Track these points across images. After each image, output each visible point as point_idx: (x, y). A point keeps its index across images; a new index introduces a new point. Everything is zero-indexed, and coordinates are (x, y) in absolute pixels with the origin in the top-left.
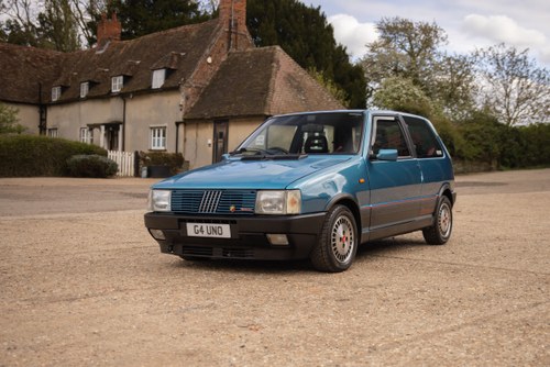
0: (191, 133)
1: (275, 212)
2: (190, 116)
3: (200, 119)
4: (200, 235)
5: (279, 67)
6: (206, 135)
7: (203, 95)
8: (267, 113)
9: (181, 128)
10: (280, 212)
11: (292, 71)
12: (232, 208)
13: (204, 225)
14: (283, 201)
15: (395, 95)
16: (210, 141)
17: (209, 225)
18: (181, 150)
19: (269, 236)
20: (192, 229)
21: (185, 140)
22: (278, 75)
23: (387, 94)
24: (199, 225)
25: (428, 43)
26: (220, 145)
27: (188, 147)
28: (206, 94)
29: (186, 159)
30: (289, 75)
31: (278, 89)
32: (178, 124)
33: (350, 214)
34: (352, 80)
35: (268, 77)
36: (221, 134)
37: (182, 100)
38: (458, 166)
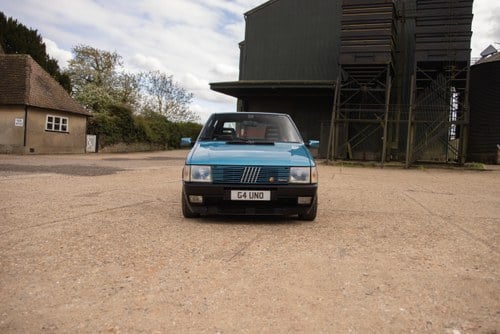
4: (243, 199)
5: (31, 70)
8: (27, 104)
12: (271, 179)
17: (251, 191)
19: (298, 198)
20: (235, 195)
22: (31, 77)
24: (243, 192)
25: (109, 65)
30: (39, 77)
35: (24, 77)
38: (147, 147)
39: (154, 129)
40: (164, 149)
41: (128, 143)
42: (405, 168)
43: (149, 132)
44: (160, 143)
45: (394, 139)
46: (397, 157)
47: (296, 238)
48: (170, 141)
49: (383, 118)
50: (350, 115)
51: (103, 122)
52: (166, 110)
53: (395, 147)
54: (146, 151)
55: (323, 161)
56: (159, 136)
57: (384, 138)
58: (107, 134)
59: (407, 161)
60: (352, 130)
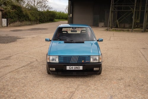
4: (71, 69)
12: (83, 61)
17: (75, 66)
20: (68, 68)
38: (29, 23)
39: (32, 15)
40: (37, 24)
41: (21, 22)
42: (142, 32)
43: (30, 16)
44: (35, 21)
45: (138, 18)
46: (139, 26)
47: (93, 88)
48: (40, 20)
49: (133, 9)
50: (119, 8)
51: (9, 13)
52: (37, 5)
53: (138, 22)
54: (29, 25)
55: (106, 28)
56: (35, 18)
57: (133, 17)
58: (12, 18)
59: (143, 28)
60: (119, 15)
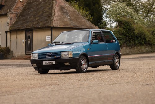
0: (14, 37)
1: (66, 57)
2: (13, 28)
3: (18, 30)
4: (47, 64)
5: (56, 2)
6: (21, 38)
7: (19, 18)
8: (52, 26)
9: (8, 34)
10: (67, 57)
11: (62, 4)
12: (55, 57)
13: (48, 62)
14: (68, 54)
15: (117, 12)
16: (24, 41)
17: (49, 61)
18: (8, 45)
19: (65, 63)
20: (44, 63)
21: (11, 40)
22: (56, 7)
23: (113, 12)
24: (46, 62)
26: (29, 42)
27: (12, 44)
28: (20, 17)
29: (11, 50)
30: (61, 6)
31: (56, 14)
32: (6, 32)
33: (86, 58)
34: (94, 5)
35: (51, 8)
36: (29, 37)
37: (8, 21)
